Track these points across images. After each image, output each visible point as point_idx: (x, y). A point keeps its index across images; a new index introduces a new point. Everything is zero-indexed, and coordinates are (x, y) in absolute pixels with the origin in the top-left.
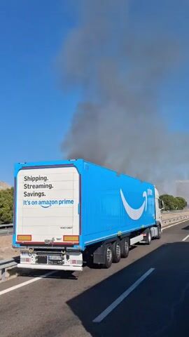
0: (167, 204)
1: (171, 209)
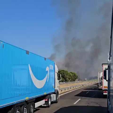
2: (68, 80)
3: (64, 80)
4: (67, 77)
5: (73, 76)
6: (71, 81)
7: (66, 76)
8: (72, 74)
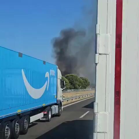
0: (71, 83)
1: (75, 88)
2: (78, 87)
3: (73, 88)
4: (76, 84)
5: (84, 82)
6: (81, 88)
7: (75, 82)
8: (83, 79)
